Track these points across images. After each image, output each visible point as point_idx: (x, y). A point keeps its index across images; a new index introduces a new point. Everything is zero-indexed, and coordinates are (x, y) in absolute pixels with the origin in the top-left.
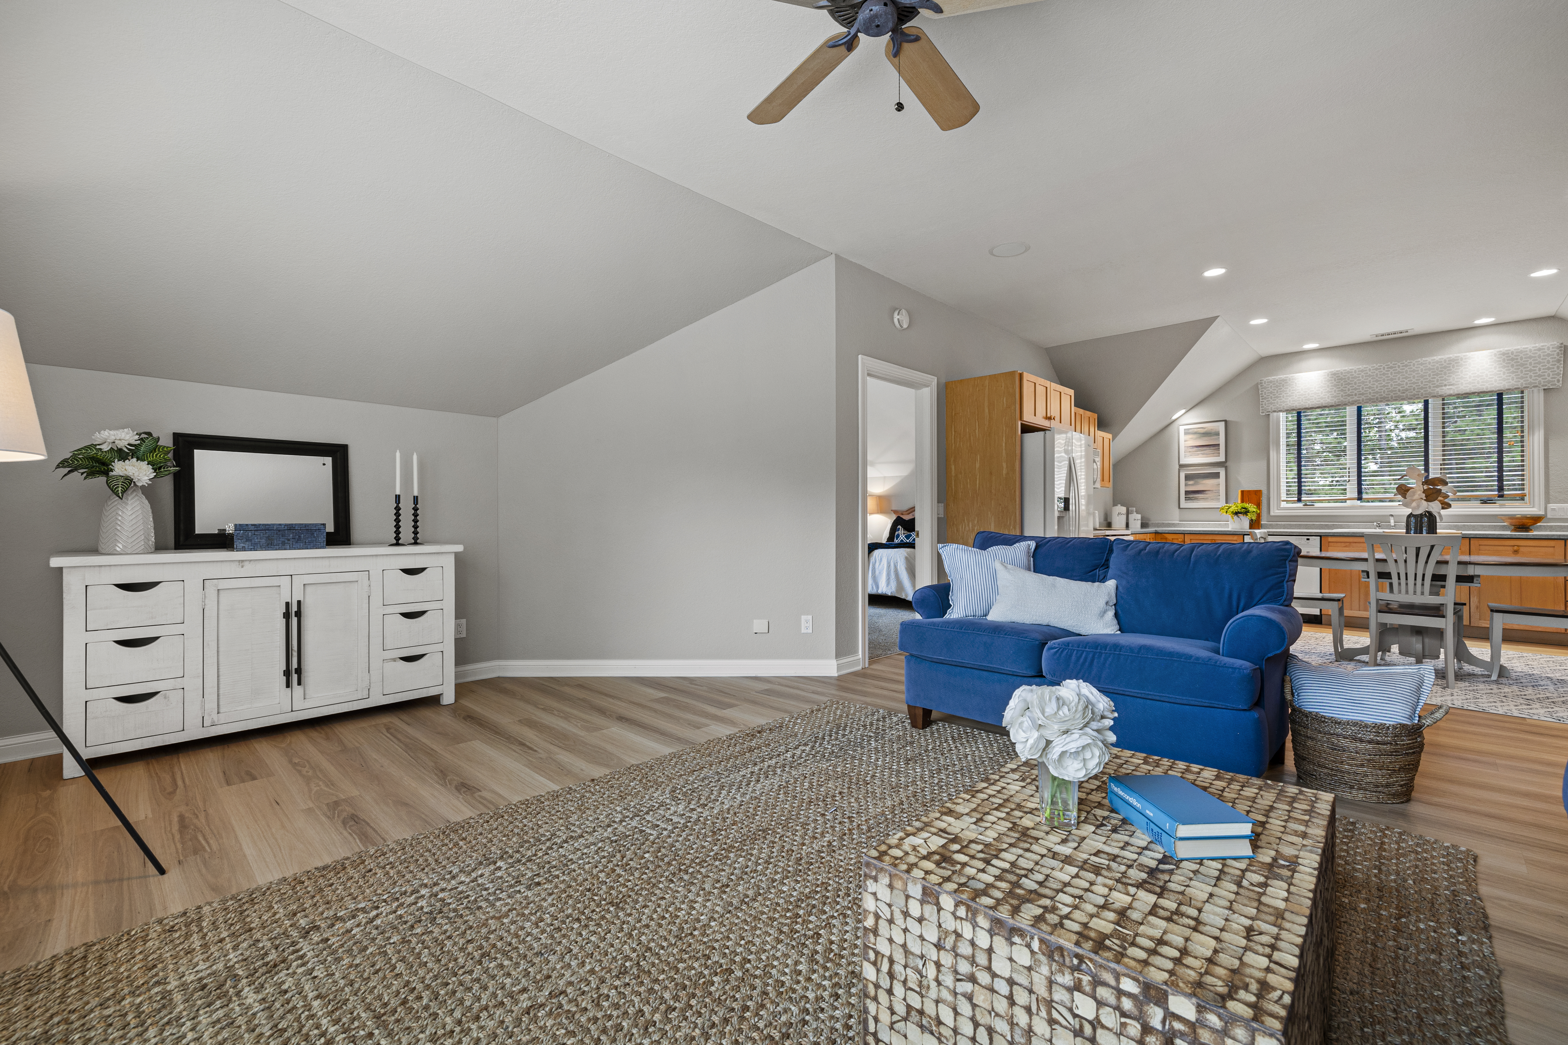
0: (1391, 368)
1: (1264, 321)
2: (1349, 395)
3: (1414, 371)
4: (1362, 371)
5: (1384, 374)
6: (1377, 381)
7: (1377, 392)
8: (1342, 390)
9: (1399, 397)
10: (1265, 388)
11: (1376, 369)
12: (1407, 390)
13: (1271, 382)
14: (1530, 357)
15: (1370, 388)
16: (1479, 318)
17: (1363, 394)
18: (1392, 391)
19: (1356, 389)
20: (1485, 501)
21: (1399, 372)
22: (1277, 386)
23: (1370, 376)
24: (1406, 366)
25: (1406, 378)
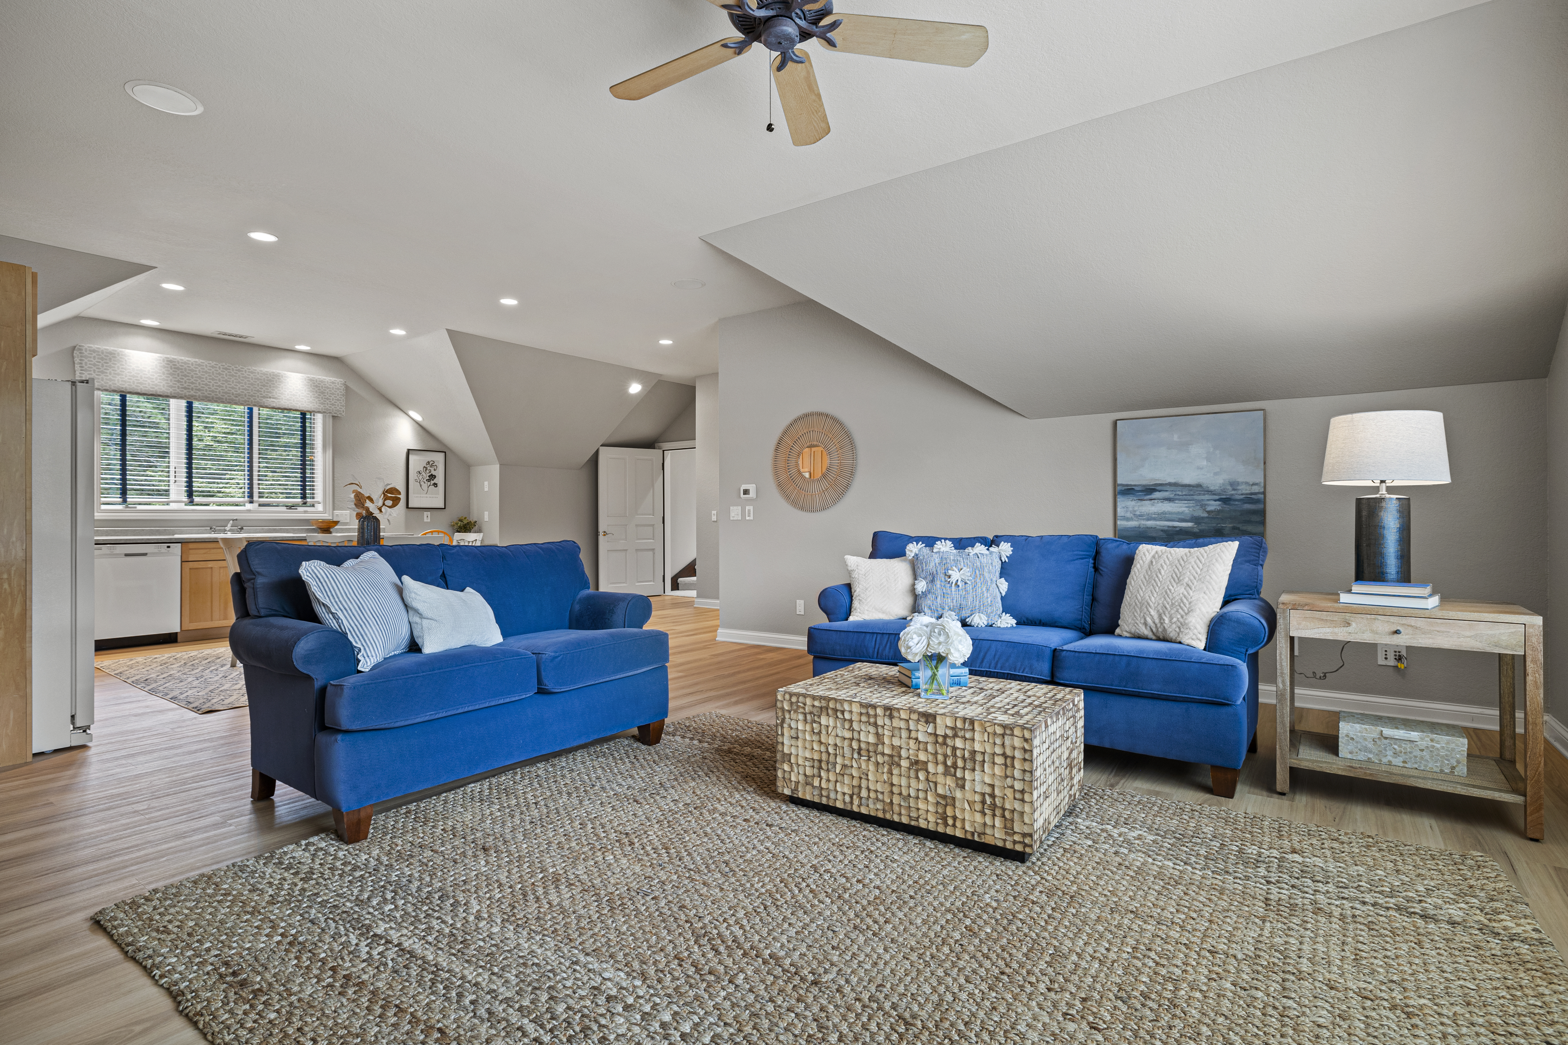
0: (226, 369)
1: (180, 288)
2: (185, 388)
3: (246, 377)
4: (199, 365)
5: (220, 374)
6: (213, 379)
7: (213, 391)
8: (178, 381)
9: (232, 400)
10: (86, 357)
11: (213, 367)
12: (239, 395)
13: (94, 351)
14: (328, 388)
15: (206, 385)
16: (299, 345)
17: (199, 390)
18: (226, 393)
19: (192, 383)
20: (291, 507)
21: (233, 376)
22: (102, 359)
23: (206, 372)
24: (239, 371)
25: (239, 383)
